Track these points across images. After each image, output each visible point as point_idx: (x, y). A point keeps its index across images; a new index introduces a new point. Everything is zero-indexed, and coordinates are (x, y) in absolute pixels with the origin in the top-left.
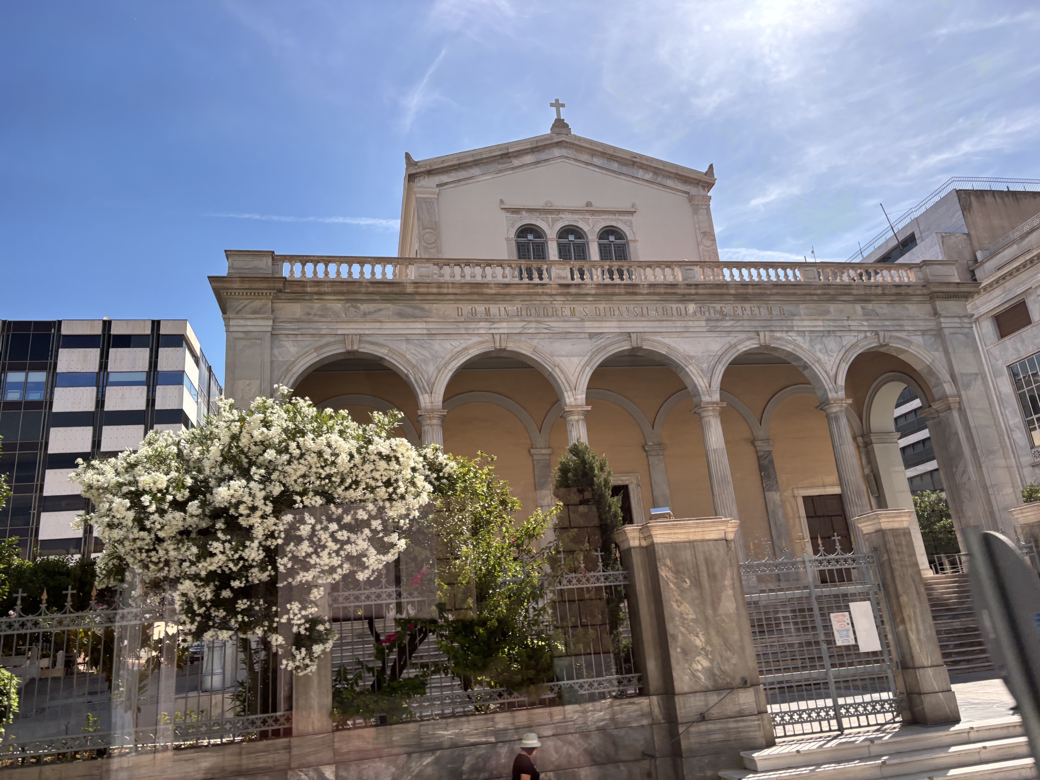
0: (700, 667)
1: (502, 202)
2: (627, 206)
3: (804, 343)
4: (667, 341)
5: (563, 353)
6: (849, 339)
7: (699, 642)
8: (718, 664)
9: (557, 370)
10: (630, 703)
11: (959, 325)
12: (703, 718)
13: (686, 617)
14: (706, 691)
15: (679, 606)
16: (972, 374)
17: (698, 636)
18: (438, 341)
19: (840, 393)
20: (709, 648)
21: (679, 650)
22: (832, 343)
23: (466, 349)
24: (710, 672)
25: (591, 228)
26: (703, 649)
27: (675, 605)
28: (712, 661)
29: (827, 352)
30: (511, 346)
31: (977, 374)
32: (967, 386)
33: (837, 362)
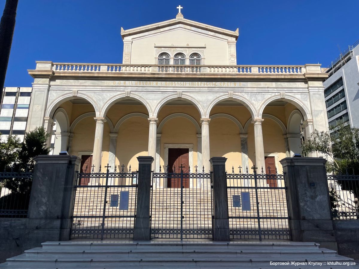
0: (42, 210)
1: (155, 44)
2: (203, 46)
3: (248, 97)
4: (191, 95)
5: (151, 98)
6: (268, 96)
7: (44, 200)
8: (50, 209)
9: (148, 105)
10: (18, 220)
11: (317, 91)
13: (42, 191)
14: (41, 218)
15: (40, 187)
16: (319, 111)
17: (45, 198)
18: (105, 93)
19: (259, 117)
20: (48, 203)
21: (36, 203)
22: (259, 97)
23: (115, 96)
24: (45, 212)
25: (187, 53)
26: (46, 203)
27: (39, 186)
28: (47, 208)
29: (257, 100)
30: (131, 96)
31: (322, 111)
32: (317, 116)
33: (261, 104)
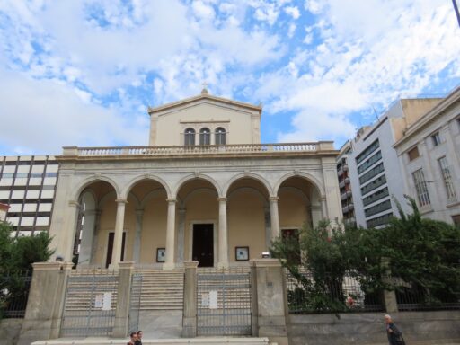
0: (35, 312)
1: (180, 120)
2: (227, 120)
3: (263, 175)
5: (170, 179)
8: (42, 311)
9: (166, 186)
11: (330, 167)
12: (30, 329)
14: (35, 320)
17: (38, 302)
18: (126, 176)
19: (275, 195)
20: (40, 306)
23: (135, 178)
25: (213, 128)
29: (272, 178)
30: (151, 177)
33: (276, 182)
